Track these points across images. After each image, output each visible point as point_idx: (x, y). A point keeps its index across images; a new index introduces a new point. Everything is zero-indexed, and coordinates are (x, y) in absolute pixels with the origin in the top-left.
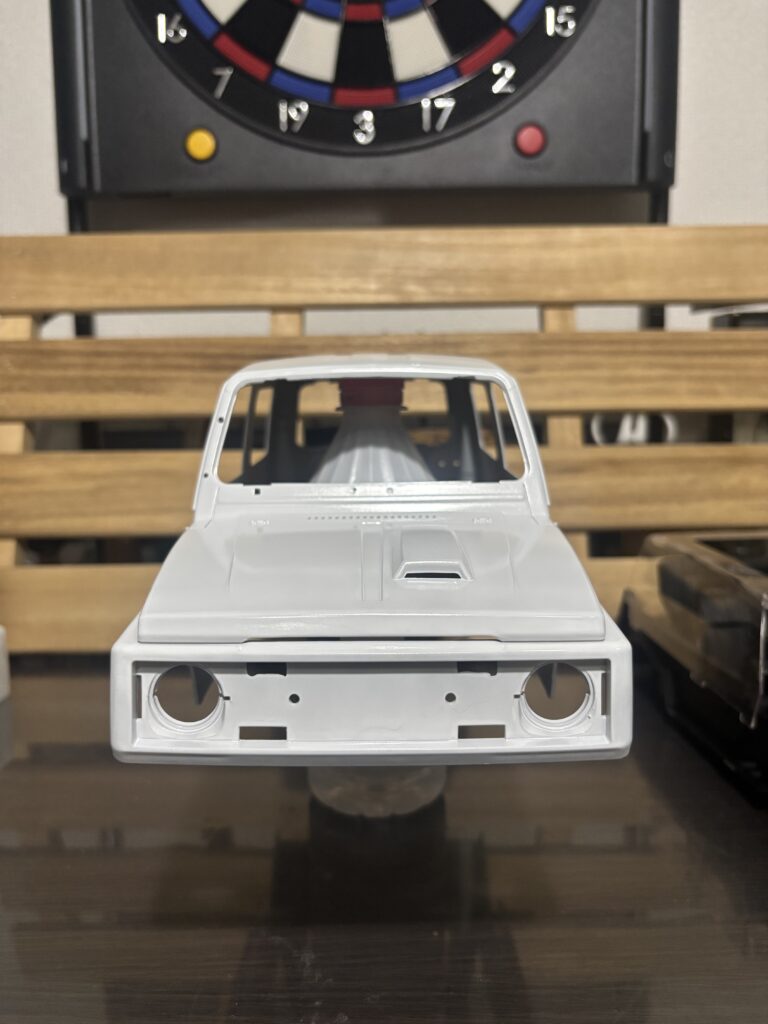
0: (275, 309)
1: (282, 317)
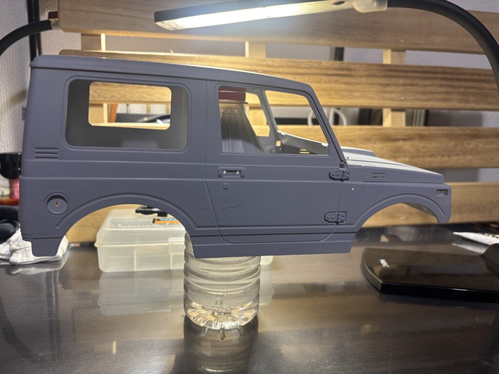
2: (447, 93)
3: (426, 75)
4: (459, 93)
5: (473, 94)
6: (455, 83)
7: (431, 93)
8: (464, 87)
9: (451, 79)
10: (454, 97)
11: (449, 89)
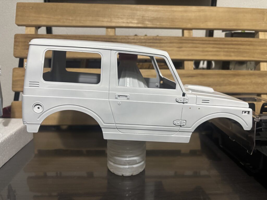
0: (107, 27)
1: (109, 30)
2: (217, 51)
3: (204, 42)
4: (224, 51)
5: (233, 52)
6: (222, 46)
7: (207, 51)
8: (228, 48)
9: (219, 44)
10: (222, 53)
11: (218, 49)
